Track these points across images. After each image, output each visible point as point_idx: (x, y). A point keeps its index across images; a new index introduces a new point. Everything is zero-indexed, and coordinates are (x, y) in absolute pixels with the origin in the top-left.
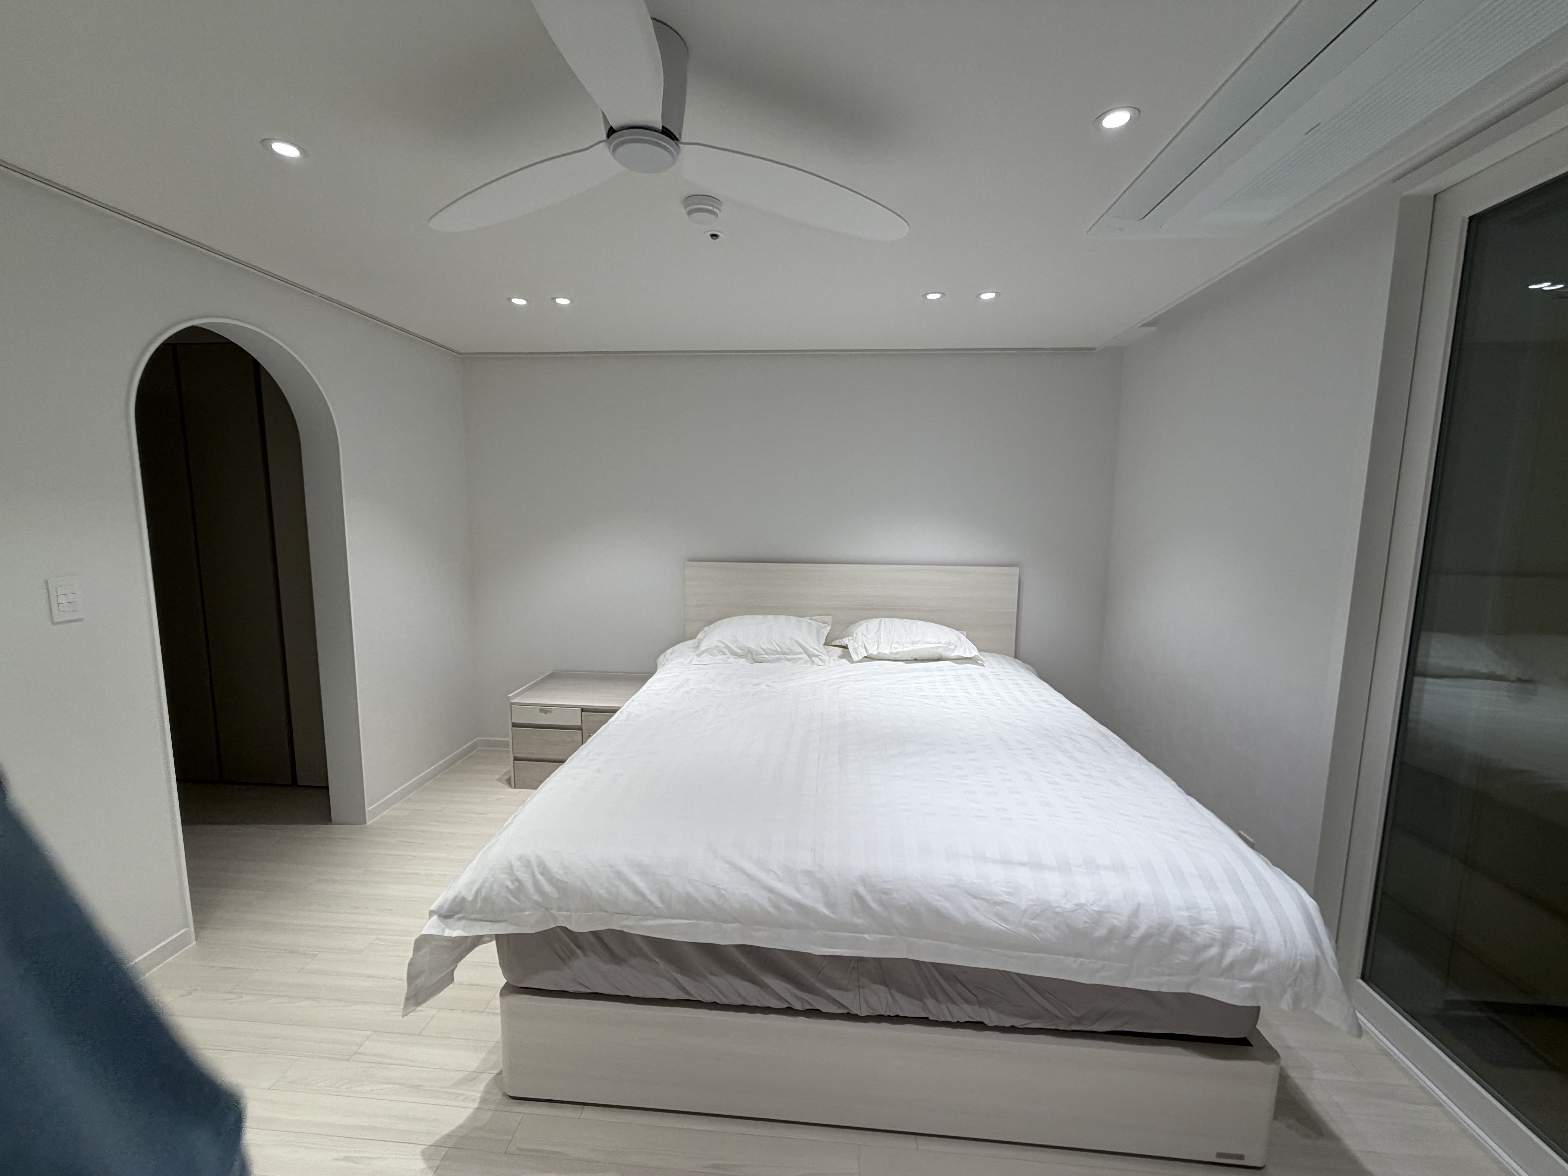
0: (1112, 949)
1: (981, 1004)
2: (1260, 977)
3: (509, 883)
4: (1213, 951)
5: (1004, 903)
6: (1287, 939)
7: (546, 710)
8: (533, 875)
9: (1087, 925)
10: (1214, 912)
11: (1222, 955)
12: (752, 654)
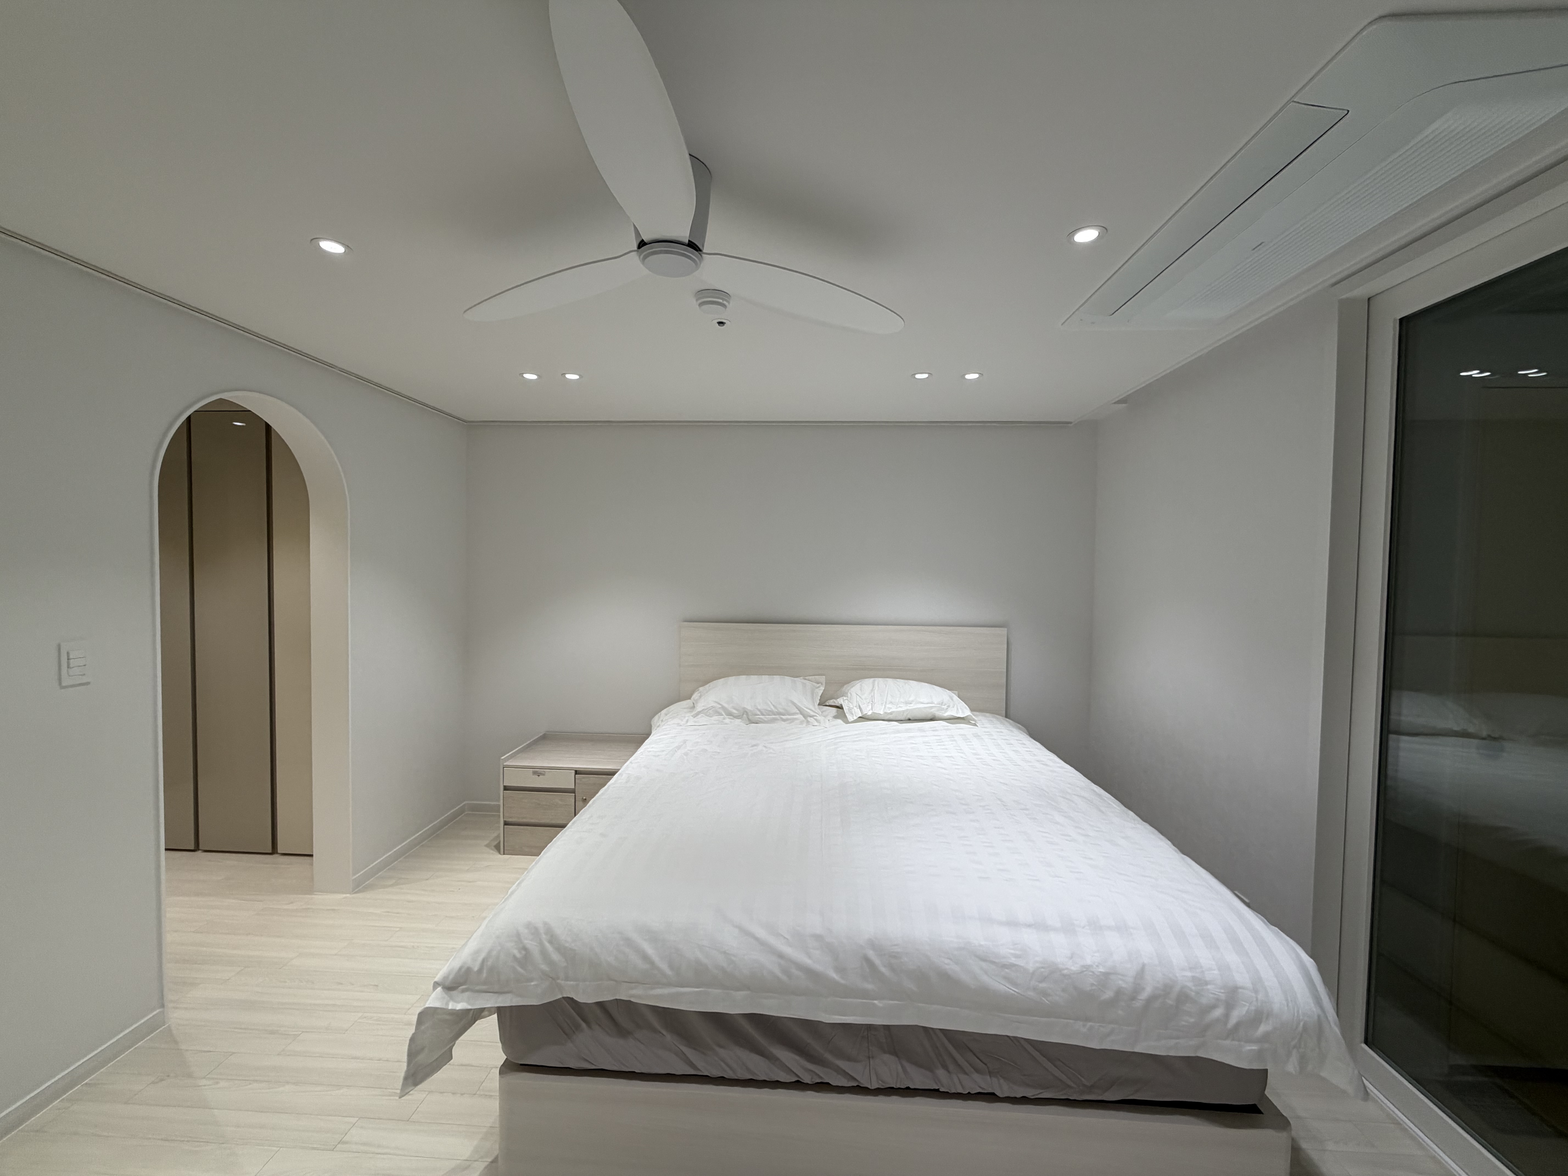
0: (1120, 1012)
1: (991, 1074)
2: (1266, 1037)
3: (516, 952)
4: (1218, 1013)
5: (1012, 966)
6: (1289, 998)
7: (539, 772)
8: (541, 944)
9: (1094, 988)
10: (1216, 972)
11: (1227, 1016)
12: (747, 714)
